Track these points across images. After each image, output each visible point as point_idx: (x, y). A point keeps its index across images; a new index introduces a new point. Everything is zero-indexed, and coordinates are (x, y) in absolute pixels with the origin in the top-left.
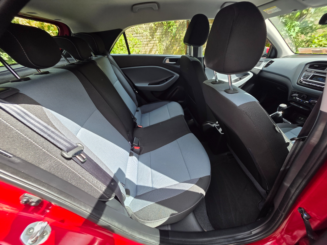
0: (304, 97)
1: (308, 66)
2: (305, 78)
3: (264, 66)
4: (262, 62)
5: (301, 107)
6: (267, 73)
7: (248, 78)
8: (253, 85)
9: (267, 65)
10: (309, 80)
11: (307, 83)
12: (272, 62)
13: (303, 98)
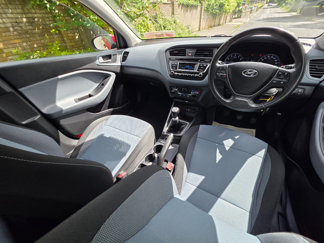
0: (184, 90)
1: (168, 53)
2: (174, 68)
3: (121, 60)
4: (116, 55)
5: (187, 102)
6: (129, 68)
7: (112, 80)
8: (122, 86)
9: (124, 59)
10: (180, 70)
11: (180, 74)
12: (127, 53)
13: (184, 92)
